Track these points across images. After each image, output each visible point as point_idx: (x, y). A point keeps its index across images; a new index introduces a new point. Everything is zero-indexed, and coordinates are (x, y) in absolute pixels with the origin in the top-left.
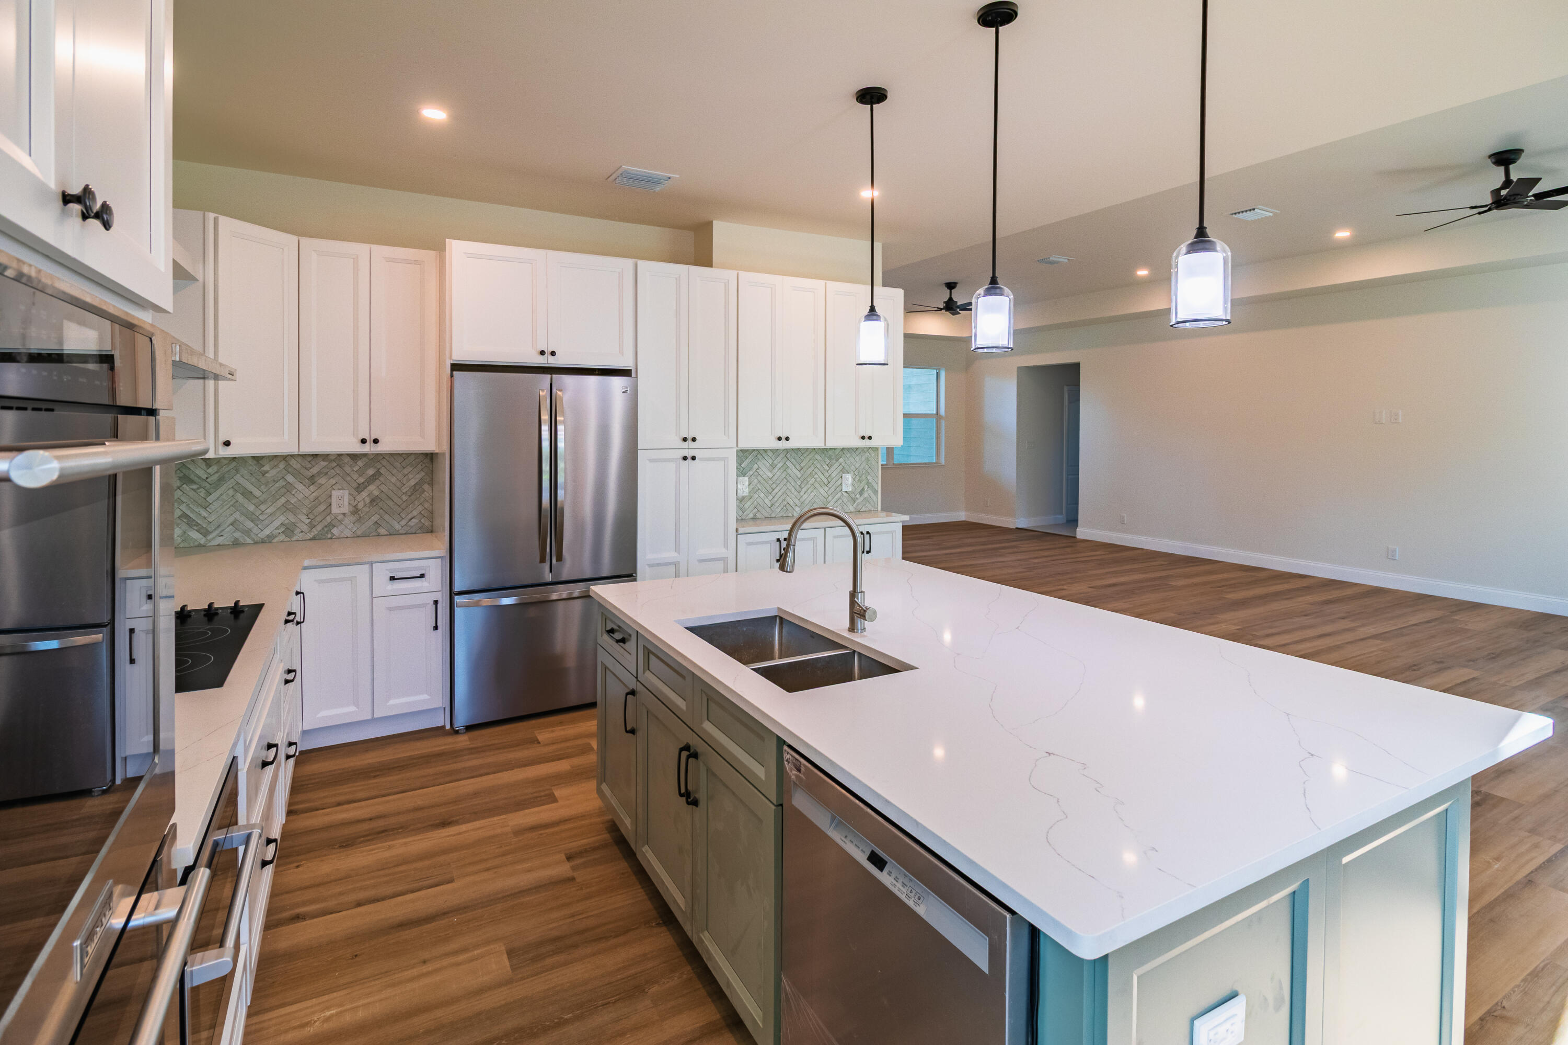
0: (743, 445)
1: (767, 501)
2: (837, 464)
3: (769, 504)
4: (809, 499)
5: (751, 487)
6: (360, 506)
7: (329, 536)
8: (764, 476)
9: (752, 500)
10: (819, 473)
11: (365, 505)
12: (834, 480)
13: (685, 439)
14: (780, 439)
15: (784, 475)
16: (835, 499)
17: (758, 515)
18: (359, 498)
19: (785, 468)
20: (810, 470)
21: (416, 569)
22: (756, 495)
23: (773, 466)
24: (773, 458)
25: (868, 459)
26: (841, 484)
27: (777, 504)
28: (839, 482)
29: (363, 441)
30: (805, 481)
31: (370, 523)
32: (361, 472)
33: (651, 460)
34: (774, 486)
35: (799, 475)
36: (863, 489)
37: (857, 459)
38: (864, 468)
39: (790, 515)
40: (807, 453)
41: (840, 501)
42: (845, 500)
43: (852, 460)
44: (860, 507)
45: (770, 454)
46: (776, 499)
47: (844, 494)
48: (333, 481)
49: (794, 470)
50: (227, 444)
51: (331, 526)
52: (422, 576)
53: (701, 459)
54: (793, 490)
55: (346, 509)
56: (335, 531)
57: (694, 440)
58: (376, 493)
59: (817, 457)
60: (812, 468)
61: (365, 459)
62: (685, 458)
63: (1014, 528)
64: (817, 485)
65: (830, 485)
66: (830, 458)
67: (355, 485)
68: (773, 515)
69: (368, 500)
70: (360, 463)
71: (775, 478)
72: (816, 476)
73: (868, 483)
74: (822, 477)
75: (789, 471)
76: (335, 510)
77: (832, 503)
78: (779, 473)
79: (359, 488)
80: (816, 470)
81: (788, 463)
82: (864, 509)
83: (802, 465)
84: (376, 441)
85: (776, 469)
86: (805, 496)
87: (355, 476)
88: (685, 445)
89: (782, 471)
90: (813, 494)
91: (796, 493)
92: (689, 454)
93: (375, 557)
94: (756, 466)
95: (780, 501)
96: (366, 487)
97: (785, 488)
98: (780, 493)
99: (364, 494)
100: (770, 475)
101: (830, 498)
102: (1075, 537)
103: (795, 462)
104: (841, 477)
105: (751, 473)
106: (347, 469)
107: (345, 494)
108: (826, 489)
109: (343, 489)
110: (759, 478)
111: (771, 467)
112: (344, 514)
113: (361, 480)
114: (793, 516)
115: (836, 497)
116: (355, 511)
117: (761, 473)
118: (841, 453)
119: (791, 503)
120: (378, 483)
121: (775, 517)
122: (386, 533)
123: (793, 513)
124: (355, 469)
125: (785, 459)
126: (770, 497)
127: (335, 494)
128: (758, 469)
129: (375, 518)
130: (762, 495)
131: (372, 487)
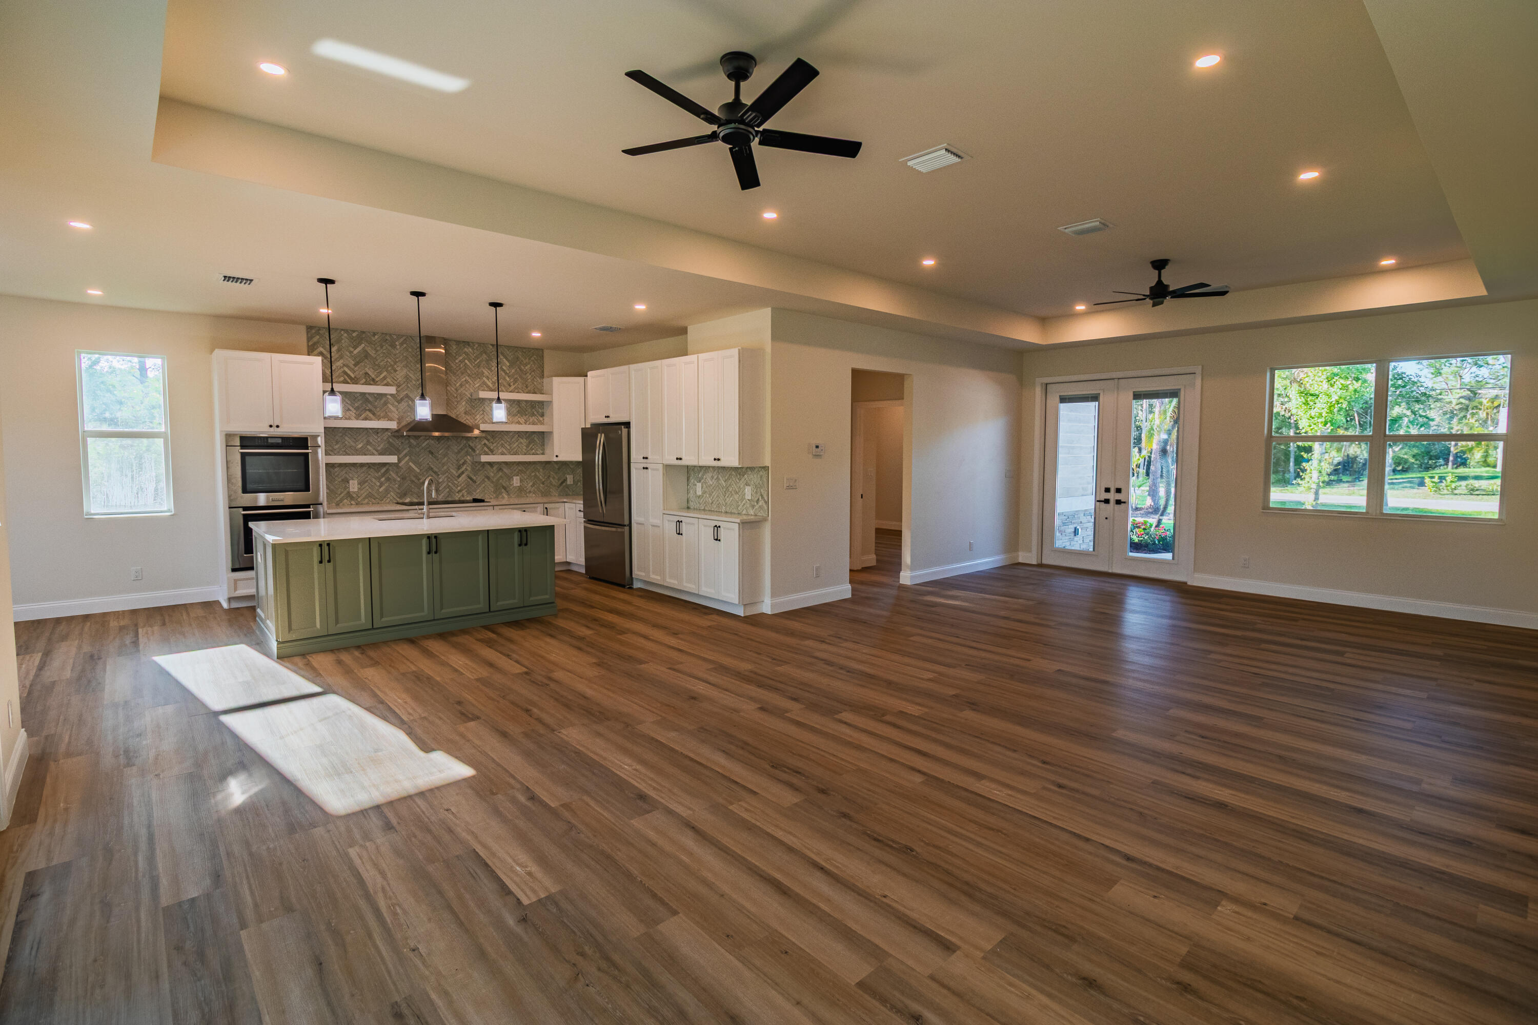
17: (706, 508)
43: (752, 476)
50: (557, 456)
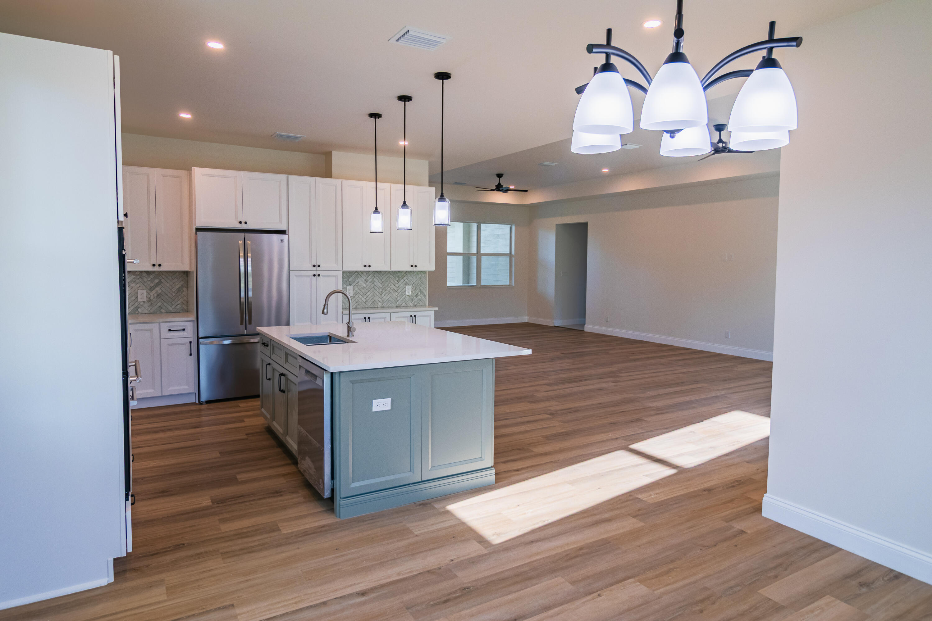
0: (346, 269)
1: (363, 299)
2: (403, 280)
3: (364, 301)
4: (387, 299)
5: (354, 291)
6: (152, 298)
7: (137, 312)
8: (362, 286)
9: (355, 298)
10: (393, 285)
11: (154, 298)
12: (401, 289)
13: (314, 266)
14: (365, 266)
15: (372, 286)
16: (401, 299)
18: (151, 294)
19: (373, 282)
20: (387, 283)
21: (180, 326)
22: (357, 296)
23: (366, 281)
24: (366, 276)
25: (420, 278)
26: (405, 291)
27: (369, 301)
28: (404, 290)
29: (154, 265)
30: (384, 290)
31: (156, 307)
32: (152, 281)
33: (297, 276)
34: (367, 291)
35: (381, 286)
36: (418, 294)
37: (414, 278)
38: (418, 283)
39: (376, 307)
40: (386, 274)
41: (405, 300)
42: (407, 300)
44: (416, 303)
45: (365, 274)
46: (368, 298)
47: (407, 296)
48: (138, 285)
49: (378, 283)
51: (137, 308)
52: (184, 330)
53: (324, 276)
54: (378, 294)
55: (145, 299)
56: (140, 310)
57: (319, 266)
58: (160, 292)
59: (392, 276)
60: (389, 282)
61: (153, 274)
62: (314, 275)
63: (553, 326)
64: (391, 291)
65: (398, 291)
66: (398, 277)
67: (149, 287)
68: (367, 307)
69: (155, 295)
70: (151, 277)
71: (368, 287)
72: (391, 286)
73: (421, 291)
74: (394, 287)
75: (376, 284)
76: (139, 300)
77: (399, 301)
78: (370, 285)
79: (151, 289)
80: (391, 283)
81: (375, 279)
82: (418, 304)
83: (383, 280)
84: (160, 265)
85: (368, 283)
86: (385, 297)
87: (149, 283)
88: (315, 268)
89: (371, 283)
90: (389, 296)
91: (379, 295)
92: (317, 273)
93: (161, 320)
94: (357, 281)
95: (371, 299)
96: (154, 289)
97: (373, 293)
98: (370, 295)
99: (154, 292)
100: (365, 285)
101: (399, 298)
102: (584, 331)
103: (379, 279)
104: (405, 287)
105: (354, 284)
106: (145, 279)
107: (144, 291)
108: (397, 293)
109: (143, 289)
110: (359, 287)
111: (365, 281)
112: (144, 302)
113: (152, 285)
114: (378, 307)
115: (402, 298)
116: (149, 300)
117: (359, 284)
118: (405, 274)
119: (377, 300)
120: (160, 286)
121: (368, 308)
122: (165, 312)
123: (378, 305)
124: (149, 279)
125: (373, 277)
126: (365, 297)
127: (139, 292)
128: (358, 282)
129: (159, 304)
130: (360, 296)
131: (157, 289)
